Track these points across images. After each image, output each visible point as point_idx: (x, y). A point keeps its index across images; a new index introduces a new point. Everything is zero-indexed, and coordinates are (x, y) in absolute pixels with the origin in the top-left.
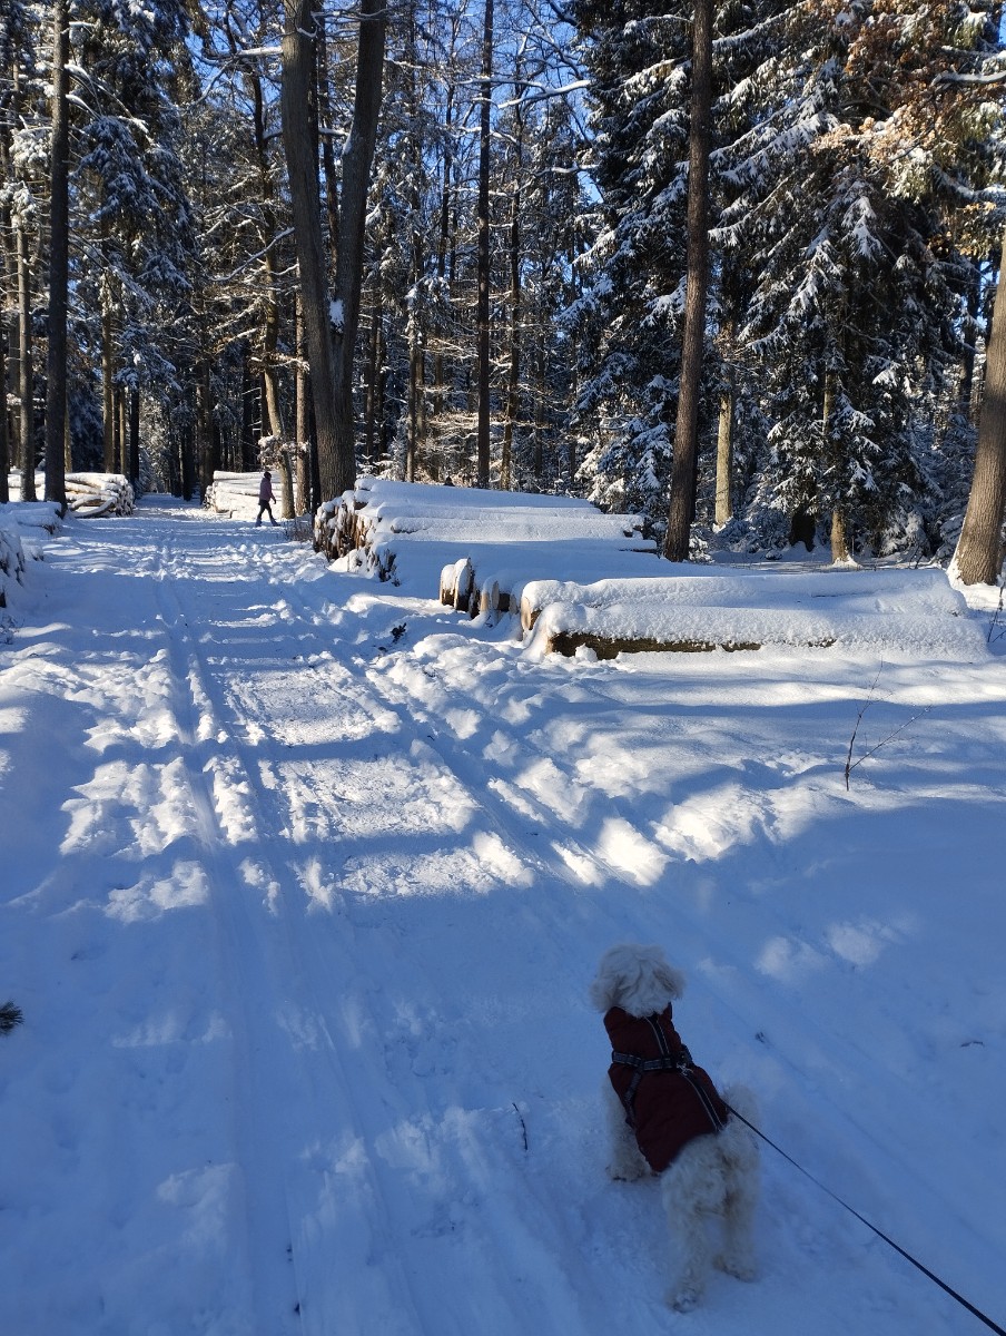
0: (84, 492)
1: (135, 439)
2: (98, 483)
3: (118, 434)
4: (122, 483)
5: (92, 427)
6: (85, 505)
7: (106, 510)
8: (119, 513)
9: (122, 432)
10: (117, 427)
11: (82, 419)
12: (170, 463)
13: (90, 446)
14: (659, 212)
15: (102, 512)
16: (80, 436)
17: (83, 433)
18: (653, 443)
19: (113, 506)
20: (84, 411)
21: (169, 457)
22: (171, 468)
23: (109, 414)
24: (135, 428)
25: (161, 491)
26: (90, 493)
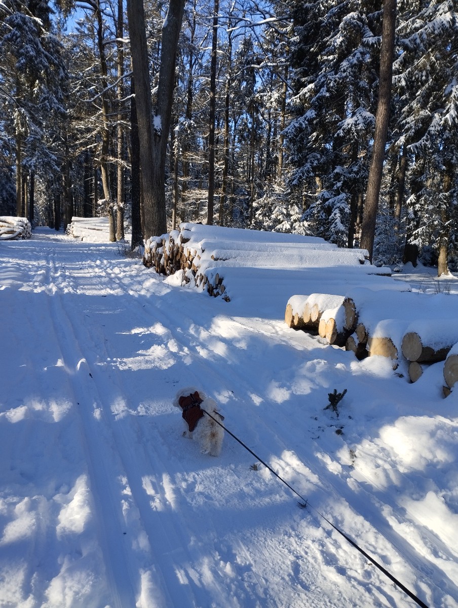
0: (5, 226)
1: (32, 201)
2: (13, 222)
3: (24, 198)
4: (25, 222)
5: (12, 194)
6: (5, 233)
7: (17, 236)
8: (23, 238)
9: (26, 197)
10: (23, 194)
11: (6, 191)
12: (49, 213)
13: (10, 204)
14: (344, 71)
15: (15, 237)
16: (5, 199)
17: (7, 197)
18: (338, 205)
19: (20, 234)
20: (7, 187)
21: (48, 209)
22: (49, 215)
23: (19, 189)
24: (32, 196)
25: (44, 225)
26: (8, 227)
